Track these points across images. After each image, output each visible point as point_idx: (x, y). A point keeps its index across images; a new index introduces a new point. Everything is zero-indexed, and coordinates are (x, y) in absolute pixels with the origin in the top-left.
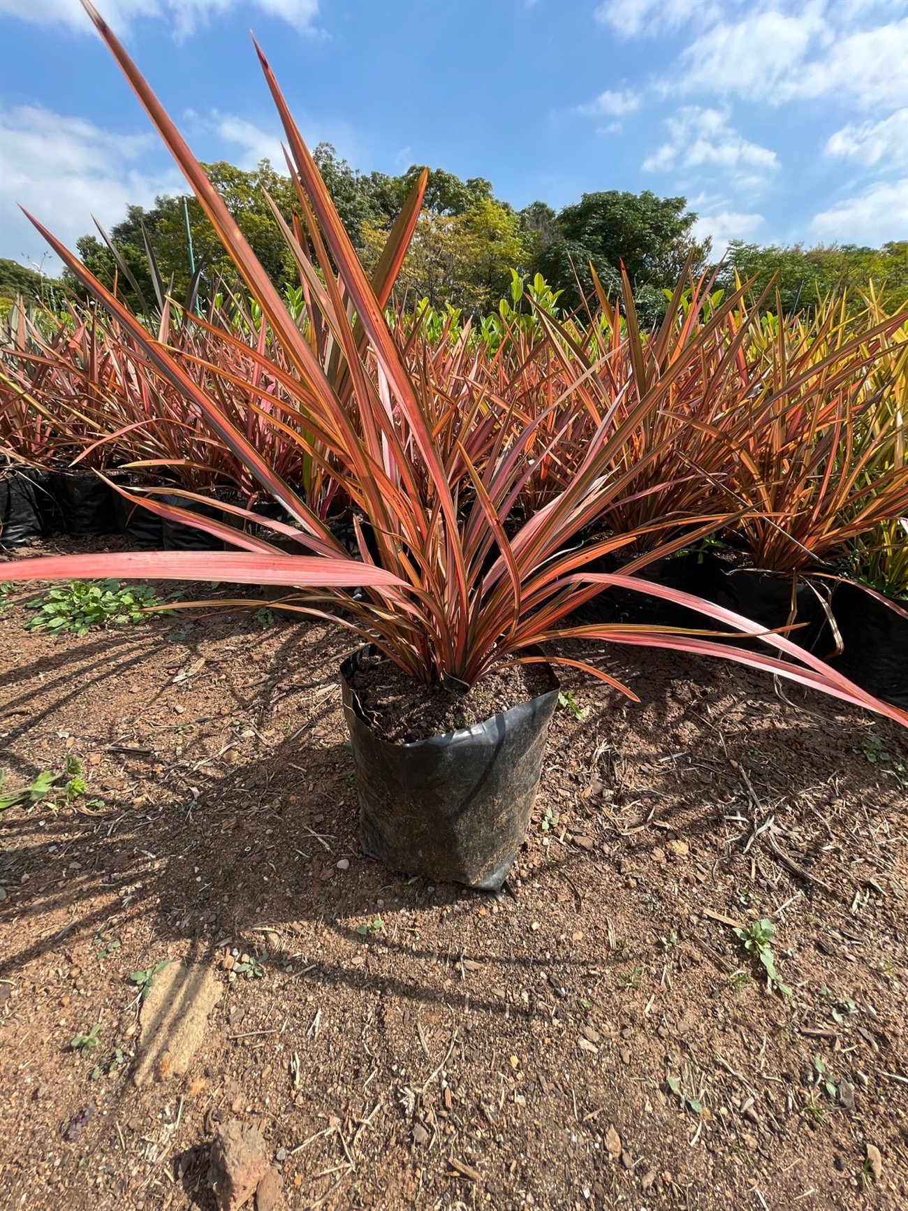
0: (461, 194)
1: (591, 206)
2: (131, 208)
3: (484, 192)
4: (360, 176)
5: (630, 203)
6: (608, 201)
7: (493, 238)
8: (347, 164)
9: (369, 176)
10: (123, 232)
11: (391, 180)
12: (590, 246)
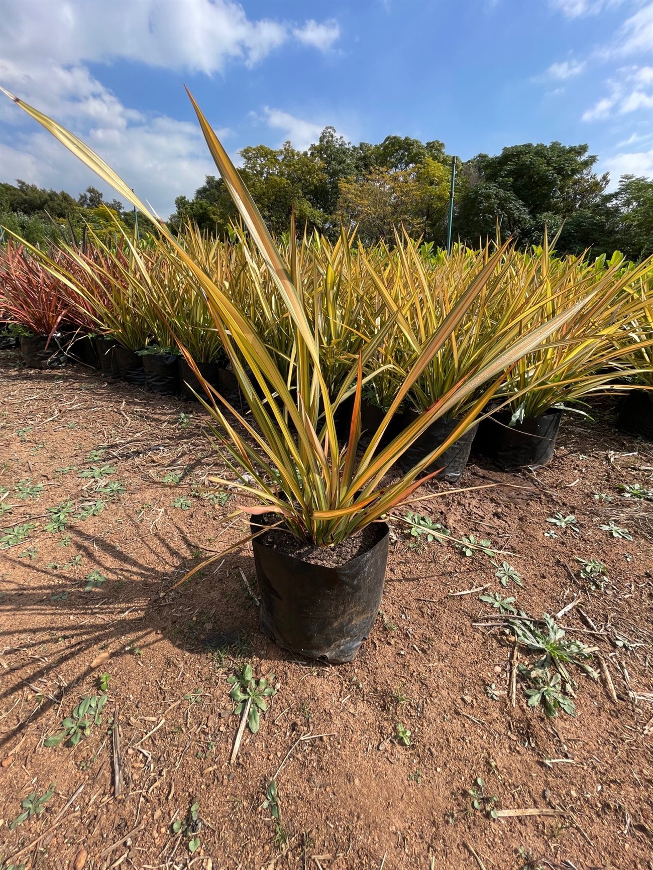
0: (420, 153)
1: (509, 156)
2: (208, 177)
3: (439, 150)
4: (351, 146)
5: (540, 152)
6: (521, 152)
7: (432, 183)
8: (343, 139)
9: (358, 145)
10: (201, 192)
11: (373, 147)
12: (502, 186)
